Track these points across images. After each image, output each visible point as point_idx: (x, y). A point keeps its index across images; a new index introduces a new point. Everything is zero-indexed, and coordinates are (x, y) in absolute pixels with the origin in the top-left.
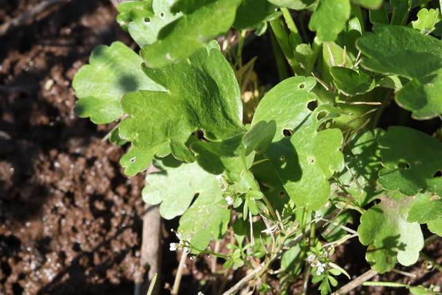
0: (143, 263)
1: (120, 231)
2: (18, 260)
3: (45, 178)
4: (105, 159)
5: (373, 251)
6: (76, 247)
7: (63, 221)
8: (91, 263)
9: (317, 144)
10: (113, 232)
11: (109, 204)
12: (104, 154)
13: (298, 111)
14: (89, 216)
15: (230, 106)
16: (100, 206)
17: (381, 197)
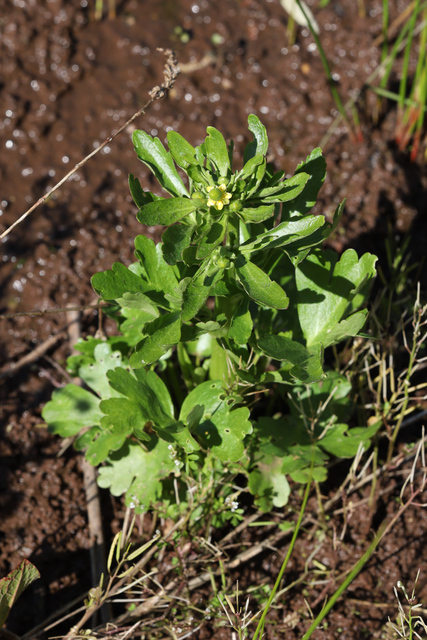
0: (92, 535)
1: (71, 517)
2: (5, 544)
3: (16, 488)
4: (53, 474)
5: (258, 498)
6: (43, 531)
7: (32, 517)
8: (55, 540)
9: (230, 420)
10: (66, 519)
11: (61, 502)
12: (52, 470)
13: (213, 402)
14: (50, 510)
15: (165, 407)
16: (55, 503)
17: (259, 463)
